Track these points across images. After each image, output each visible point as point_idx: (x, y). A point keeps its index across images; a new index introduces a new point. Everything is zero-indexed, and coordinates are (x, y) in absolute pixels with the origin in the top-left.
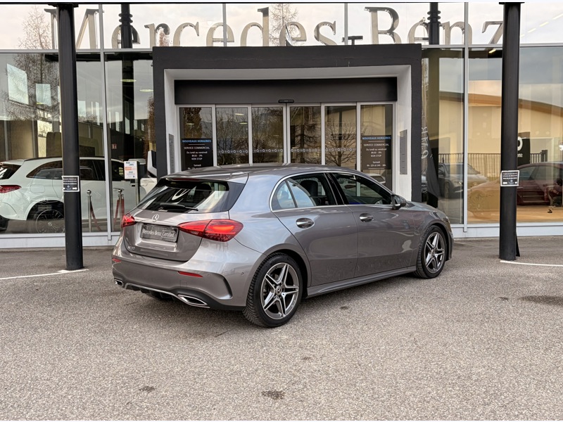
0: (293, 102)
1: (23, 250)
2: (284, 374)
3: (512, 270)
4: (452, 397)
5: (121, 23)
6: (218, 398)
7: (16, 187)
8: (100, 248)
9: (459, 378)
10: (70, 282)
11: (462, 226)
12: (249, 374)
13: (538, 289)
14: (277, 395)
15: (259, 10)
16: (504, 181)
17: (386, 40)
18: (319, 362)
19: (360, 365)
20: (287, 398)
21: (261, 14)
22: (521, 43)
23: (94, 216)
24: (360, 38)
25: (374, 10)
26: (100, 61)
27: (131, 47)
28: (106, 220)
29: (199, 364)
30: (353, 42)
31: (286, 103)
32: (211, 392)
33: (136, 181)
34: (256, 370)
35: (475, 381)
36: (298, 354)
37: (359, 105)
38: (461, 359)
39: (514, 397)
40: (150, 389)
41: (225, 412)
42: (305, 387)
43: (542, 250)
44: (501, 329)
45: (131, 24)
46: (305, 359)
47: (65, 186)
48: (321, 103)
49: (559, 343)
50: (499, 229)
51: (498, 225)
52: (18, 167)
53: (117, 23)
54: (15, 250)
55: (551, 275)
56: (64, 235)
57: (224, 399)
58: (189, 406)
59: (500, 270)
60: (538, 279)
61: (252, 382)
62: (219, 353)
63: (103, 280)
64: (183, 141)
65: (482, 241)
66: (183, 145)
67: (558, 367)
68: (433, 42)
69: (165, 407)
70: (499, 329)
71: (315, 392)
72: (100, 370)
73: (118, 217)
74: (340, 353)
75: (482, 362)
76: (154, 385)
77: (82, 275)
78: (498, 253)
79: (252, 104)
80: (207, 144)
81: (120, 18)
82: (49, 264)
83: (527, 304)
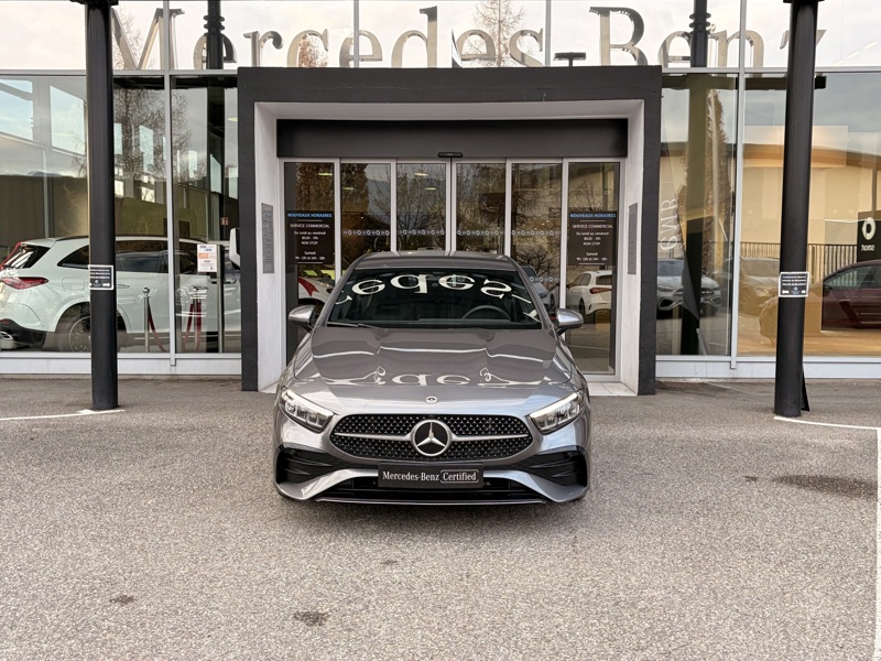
0: (460, 156)
1: (42, 377)
2: (344, 586)
3: (786, 432)
4: (591, 635)
5: (206, 31)
6: (223, 619)
7: (42, 281)
8: (159, 377)
9: (617, 604)
10: (86, 428)
11: (728, 358)
12: (288, 583)
13: (815, 464)
14: (315, 619)
15: (422, 11)
16: (783, 288)
17: (621, 59)
18: (407, 569)
19: (468, 577)
20: (328, 625)
21: (425, 16)
22: (817, 65)
23: (153, 328)
24: (582, 56)
25: (604, 12)
26: (163, 88)
27: (220, 67)
28: (168, 334)
29: (220, 565)
30: (571, 63)
31: (451, 157)
32: (217, 609)
33: (219, 275)
34: (303, 578)
35: (640, 610)
36: (380, 556)
37: (566, 164)
38: (634, 574)
39: (691, 638)
40: (124, 600)
41: (223, 642)
42: (367, 607)
43: (852, 401)
44: (722, 528)
45: (222, 32)
46: (389, 563)
47: (92, 281)
48: (506, 158)
49: (806, 554)
50: (774, 366)
51: (774, 359)
52: (45, 250)
53: (201, 30)
54: (31, 377)
55: (847, 442)
56: (89, 355)
57: (231, 622)
58: (173, 629)
59: (767, 432)
60: (821, 449)
61: (288, 596)
62: (257, 549)
63: (138, 427)
64: (289, 215)
65: (760, 384)
66: (288, 221)
67: (785, 594)
68: (698, 62)
69: (135, 629)
70: (719, 527)
71: (377, 617)
72: (66, 566)
73: (192, 330)
74: (447, 556)
75: (666, 580)
76: (135, 594)
77: (109, 418)
78: (772, 405)
79: (397, 158)
80: (325, 221)
81: (206, 22)
82: (71, 399)
83: (784, 489)
